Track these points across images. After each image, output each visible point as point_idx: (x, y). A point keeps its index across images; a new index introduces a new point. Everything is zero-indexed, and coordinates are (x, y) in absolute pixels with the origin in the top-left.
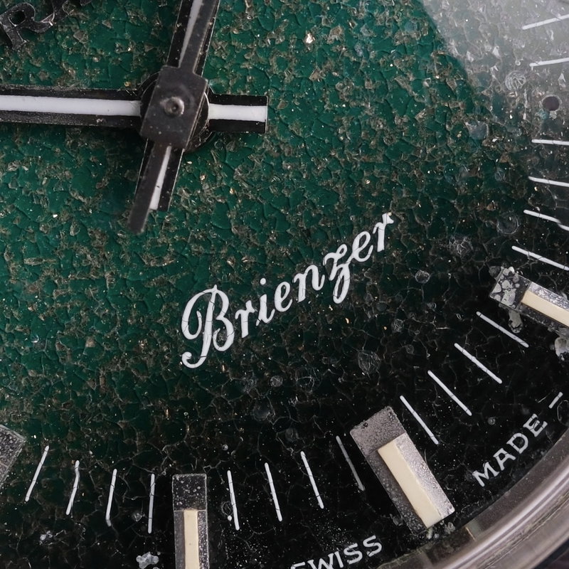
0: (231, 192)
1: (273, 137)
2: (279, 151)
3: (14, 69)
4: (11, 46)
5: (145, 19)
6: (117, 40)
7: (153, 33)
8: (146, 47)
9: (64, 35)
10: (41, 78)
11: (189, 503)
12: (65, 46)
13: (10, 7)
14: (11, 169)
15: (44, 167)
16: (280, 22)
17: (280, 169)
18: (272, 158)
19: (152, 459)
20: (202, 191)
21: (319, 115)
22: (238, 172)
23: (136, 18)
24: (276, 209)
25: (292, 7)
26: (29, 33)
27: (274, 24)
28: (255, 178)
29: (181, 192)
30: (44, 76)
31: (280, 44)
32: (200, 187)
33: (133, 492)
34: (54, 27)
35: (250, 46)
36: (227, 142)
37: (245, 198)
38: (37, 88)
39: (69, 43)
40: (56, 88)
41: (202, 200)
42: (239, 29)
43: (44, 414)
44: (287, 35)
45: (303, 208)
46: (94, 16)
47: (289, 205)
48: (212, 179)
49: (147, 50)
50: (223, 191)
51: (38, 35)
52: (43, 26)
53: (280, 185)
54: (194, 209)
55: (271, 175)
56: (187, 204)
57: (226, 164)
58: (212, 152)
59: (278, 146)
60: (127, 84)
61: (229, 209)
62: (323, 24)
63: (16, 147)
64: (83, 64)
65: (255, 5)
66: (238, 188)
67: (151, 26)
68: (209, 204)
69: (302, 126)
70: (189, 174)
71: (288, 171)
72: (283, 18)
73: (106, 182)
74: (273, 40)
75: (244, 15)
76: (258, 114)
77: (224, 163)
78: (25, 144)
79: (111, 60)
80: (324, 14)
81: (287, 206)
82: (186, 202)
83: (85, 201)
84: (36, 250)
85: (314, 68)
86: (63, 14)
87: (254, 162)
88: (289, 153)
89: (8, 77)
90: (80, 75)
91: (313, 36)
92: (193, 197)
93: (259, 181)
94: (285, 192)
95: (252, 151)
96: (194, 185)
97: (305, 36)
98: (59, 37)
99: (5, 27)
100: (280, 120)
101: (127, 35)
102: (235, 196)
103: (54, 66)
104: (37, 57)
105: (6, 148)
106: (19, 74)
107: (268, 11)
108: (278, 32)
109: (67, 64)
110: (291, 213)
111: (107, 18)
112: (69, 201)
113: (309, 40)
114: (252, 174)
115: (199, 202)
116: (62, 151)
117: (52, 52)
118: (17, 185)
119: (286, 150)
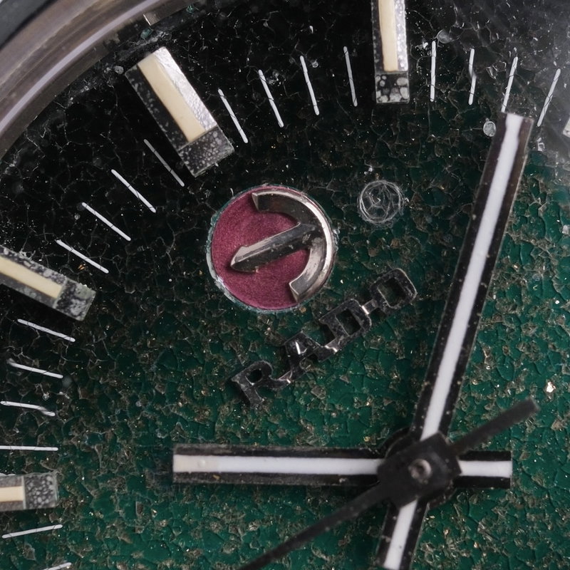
0: (475, 546)
1: (516, 489)
2: (523, 502)
3: (252, 427)
4: (248, 404)
5: (383, 372)
6: (355, 394)
7: (391, 387)
8: (385, 400)
9: (301, 392)
10: (279, 435)
12: (302, 402)
13: (247, 364)
14: (251, 528)
15: (285, 526)
16: (519, 371)
17: (525, 521)
18: (516, 510)
20: (446, 546)
21: (562, 465)
22: (482, 527)
23: (373, 371)
24: (522, 562)
25: (532, 356)
26: (266, 390)
27: (514, 374)
28: (500, 530)
29: (425, 548)
30: (282, 433)
31: (520, 394)
32: (444, 542)
34: (292, 383)
35: (489, 397)
36: (470, 495)
37: (490, 552)
38: (278, 449)
39: (307, 400)
40: (297, 448)
41: (446, 554)
42: (478, 380)
44: (527, 384)
45: (549, 560)
46: (332, 372)
47: (535, 558)
48: (456, 533)
49: (386, 404)
50: (466, 545)
51: (276, 393)
52: (280, 384)
53: (525, 538)
54: (438, 564)
55: (516, 529)
56: (431, 560)
57: (470, 518)
58: (455, 506)
59: (522, 498)
60: (367, 439)
61: (473, 563)
62: (564, 372)
63: (257, 506)
64: (321, 420)
65: (494, 354)
66: (483, 542)
67: (390, 379)
68: (453, 558)
69: (546, 477)
70: (432, 528)
71: (532, 523)
72: (523, 367)
73: (348, 538)
74: (513, 391)
75: (482, 366)
76: (502, 469)
77: (467, 517)
78: (265, 503)
79: (350, 416)
80: (564, 362)
81: (533, 556)
82: (430, 556)
83: (328, 559)
85: (555, 417)
86: (301, 371)
87: (498, 515)
88: (533, 504)
89: (246, 435)
90: (320, 432)
91: (553, 384)
92: (437, 552)
93: (504, 533)
94: (530, 544)
95: (496, 504)
96: (439, 540)
97: (545, 385)
98: (296, 393)
99: (243, 386)
100: (523, 471)
101: (365, 390)
102: (480, 550)
103: (291, 423)
104: (274, 414)
105: (246, 507)
106: (257, 432)
107: (507, 360)
108: (518, 382)
109: (306, 421)
110: (537, 566)
111: (345, 373)
112: (311, 559)
113: (550, 388)
114: (496, 527)
115: (443, 557)
116: (303, 508)
117: (289, 409)
118: (258, 545)
119: (530, 502)
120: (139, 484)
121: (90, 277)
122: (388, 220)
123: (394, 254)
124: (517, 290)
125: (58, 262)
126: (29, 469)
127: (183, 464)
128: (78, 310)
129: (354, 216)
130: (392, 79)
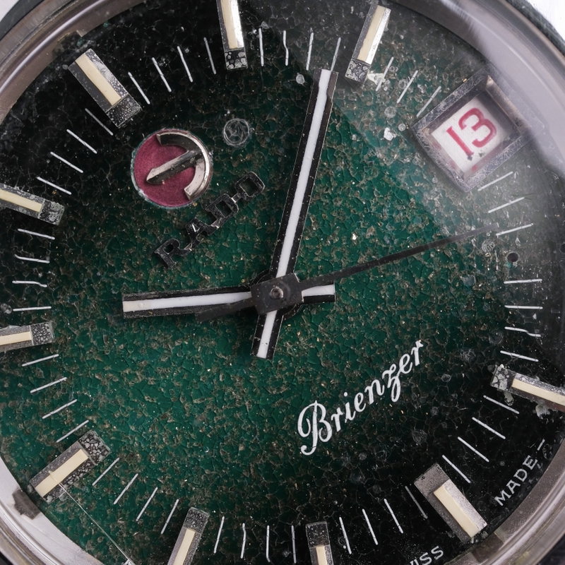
0: (318, 340)
1: (340, 302)
2: (345, 310)
3: (171, 280)
4: (167, 266)
5: (249, 238)
6: (233, 254)
7: (255, 247)
8: (252, 256)
9: (199, 256)
10: (189, 284)
11: (319, 542)
12: (201, 262)
13: (163, 242)
14: (177, 344)
15: (198, 340)
16: (334, 229)
17: (346, 322)
18: (341, 316)
19: (291, 516)
20: (300, 342)
21: (367, 284)
22: (320, 327)
23: (243, 238)
24: (347, 347)
25: (341, 218)
26: (177, 258)
27: (331, 231)
28: (332, 330)
29: (286, 345)
30: (190, 283)
31: (336, 243)
32: (298, 340)
33: (281, 538)
34: (193, 251)
35: (317, 247)
36: (311, 309)
37: (327, 343)
38: (188, 291)
39: (204, 260)
40: (200, 290)
41: (300, 347)
42: (309, 237)
43: (218, 496)
44: (340, 236)
45: (364, 345)
46: (217, 241)
47: (355, 343)
48: (305, 334)
49: (253, 258)
50: (312, 340)
51: (183, 257)
52: (185, 251)
53: (348, 332)
54: (296, 354)
55: (342, 328)
56: (291, 352)
57: (313, 323)
58: (303, 317)
59: (344, 308)
60: (243, 281)
61: (318, 351)
62: (362, 226)
63: (179, 330)
64: (213, 272)
65: (317, 220)
66: (322, 337)
67: (254, 242)
68: (305, 350)
69: (357, 293)
70: (290, 332)
71: (352, 323)
72: (336, 226)
73: (238, 344)
74: (332, 241)
75: (311, 228)
76: (329, 290)
77: (311, 323)
78: (184, 327)
79: (231, 267)
80: (361, 220)
81: (354, 343)
82: (290, 350)
83: (227, 358)
84: (200, 394)
85: (359, 255)
86: (197, 243)
87: (330, 320)
88: (351, 311)
89: (167, 286)
90: (213, 279)
91: (356, 235)
92: (294, 347)
93: (335, 331)
94: (352, 336)
95: (328, 313)
96: (294, 339)
97: (351, 236)
98: (196, 257)
99: (162, 255)
100: (343, 291)
101: (239, 250)
102: (321, 343)
103: (196, 276)
104: (184, 271)
105: (172, 331)
106: (175, 284)
107: (326, 223)
108: (334, 235)
109: (204, 274)
110: (358, 349)
111: (225, 241)
112: (216, 359)
113: (354, 238)
114: (330, 327)
115: (298, 349)
116: (208, 328)
117: (193, 267)
118: (182, 354)
119: (349, 309)
120: (103, 324)
121: (60, 198)
122: (242, 142)
123: (248, 164)
124: (327, 177)
125: (39, 190)
126: (34, 322)
127: (129, 306)
128: (54, 218)
129: (221, 142)
130: (235, 54)
